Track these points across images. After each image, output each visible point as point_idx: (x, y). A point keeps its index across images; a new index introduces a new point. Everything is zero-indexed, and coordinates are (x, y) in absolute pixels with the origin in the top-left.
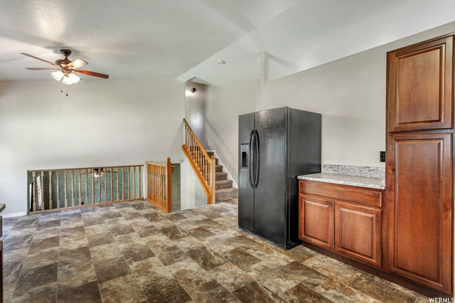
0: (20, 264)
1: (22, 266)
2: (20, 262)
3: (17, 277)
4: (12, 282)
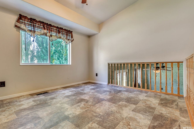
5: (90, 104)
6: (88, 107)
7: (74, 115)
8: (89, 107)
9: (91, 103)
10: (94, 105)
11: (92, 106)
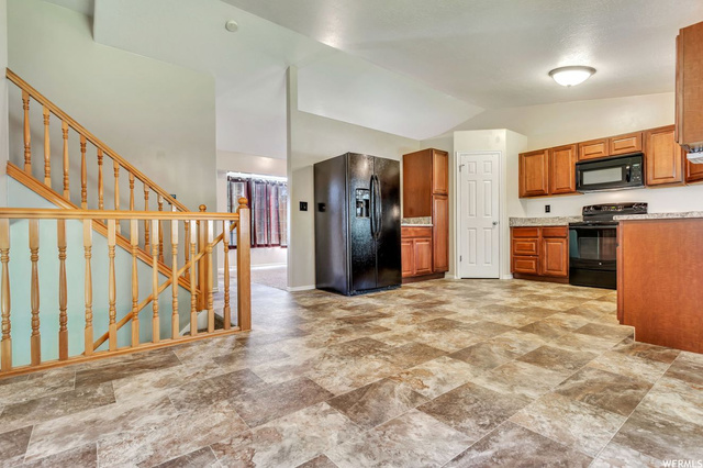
0: (562, 388)
1: (563, 383)
2: (559, 392)
3: (581, 372)
4: (591, 369)
5: (402, 386)
6: (407, 373)
7: (314, 409)
8: (404, 376)
9: (397, 389)
10: (385, 380)
11: (394, 378)
